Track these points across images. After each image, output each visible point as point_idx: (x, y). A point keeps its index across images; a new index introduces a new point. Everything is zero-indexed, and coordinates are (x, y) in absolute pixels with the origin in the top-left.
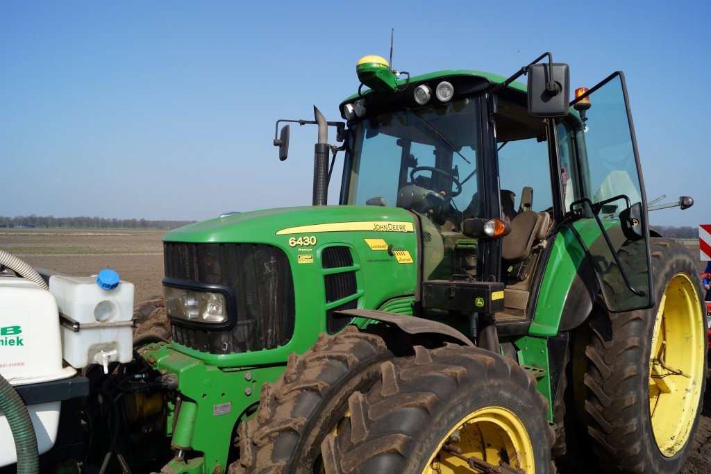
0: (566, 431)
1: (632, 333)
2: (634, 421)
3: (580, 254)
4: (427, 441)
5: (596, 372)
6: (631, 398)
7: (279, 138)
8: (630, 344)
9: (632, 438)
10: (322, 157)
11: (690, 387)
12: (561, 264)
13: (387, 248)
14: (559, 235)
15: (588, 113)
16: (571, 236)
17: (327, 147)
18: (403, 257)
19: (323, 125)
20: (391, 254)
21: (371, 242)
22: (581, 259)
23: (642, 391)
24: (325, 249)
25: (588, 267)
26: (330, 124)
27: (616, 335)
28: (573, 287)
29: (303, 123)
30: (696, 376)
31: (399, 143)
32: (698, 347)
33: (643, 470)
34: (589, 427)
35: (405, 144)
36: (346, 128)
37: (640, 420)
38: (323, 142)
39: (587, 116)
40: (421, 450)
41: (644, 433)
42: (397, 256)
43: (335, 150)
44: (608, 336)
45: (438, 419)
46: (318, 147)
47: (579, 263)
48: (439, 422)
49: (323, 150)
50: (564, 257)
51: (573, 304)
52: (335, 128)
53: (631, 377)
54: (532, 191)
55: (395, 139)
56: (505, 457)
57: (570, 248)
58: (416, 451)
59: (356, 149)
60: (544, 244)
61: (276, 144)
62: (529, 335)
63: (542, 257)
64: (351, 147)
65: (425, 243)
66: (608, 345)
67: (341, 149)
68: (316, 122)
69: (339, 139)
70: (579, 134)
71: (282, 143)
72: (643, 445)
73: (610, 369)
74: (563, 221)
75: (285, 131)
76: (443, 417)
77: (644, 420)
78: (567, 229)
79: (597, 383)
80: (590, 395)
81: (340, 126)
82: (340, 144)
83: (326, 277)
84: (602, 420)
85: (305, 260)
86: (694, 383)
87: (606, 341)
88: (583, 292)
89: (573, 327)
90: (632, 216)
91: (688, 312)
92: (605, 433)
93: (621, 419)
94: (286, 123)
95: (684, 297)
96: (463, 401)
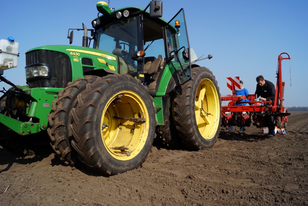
0: (171, 131)
1: (188, 92)
2: (189, 121)
3: (173, 70)
4: (109, 92)
5: (177, 106)
6: (188, 113)
7: (69, 35)
8: (187, 95)
9: (189, 126)
10: (85, 41)
11: (215, 121)
12: (167, 73)
13: (106, 63)
14: (167, 65)
15: (179, 29)
16: (171, 66)
17: (87, 38)
18: (112, 68)
19: (86, 30)
20: (107, 66)
21: (100, 60)
22: (173, 72)
23: (192, 111)
24: (83, 58)
25: (175, 73)
26: (88, 30)
27: (183, 93)
28: (170, 80)
29: (78, 30)
30: (217, 118)
31: (115, 40)
32: (218, 108)
33: (194, 139)
34: (177, 126)
35: (117, 40)
36: (94, 31)
37: (191, 121)
38: (86, 36)
39: (179, 30)
40: (107, 94)
41: (194, 126)
42: (109, 67)
43: (91, 39)
44: (181, 93)
45: (112, 86)
46: (84, 37)
47: (173, 73)
48: (113, 88)
49: (86, 39)
50: (168, 71)
51: (170, 85)
52: (90, 32)
53: (188, 105)
54: (162, 56)
55: (113, 39)
56: (140, 116)
57: (170, 69)
58: (105, 93)
59: (98, 40)
60: (162, 68)
61: (68, 38)
62: (156, 97)
63: (161, 71)
64: (96, 38)
65: (120, 66)
66: (180, 96)
67: (93, 39)
68: (83, 30)
69: (92, 35)
70: (176, 35)
71: (71, 38)
72: (193, 129)
73: (181, 104)
74: (168, 61)
75: (72, 33)
76: (114, 87)
77: (193, 121)
78: (169, 63)
79: (178, 109)
80: (176, 114)
81: (92, 30)
82: (92, 37)
83: (83, 67)
84: (180, 122)
85: (76, 60)
86: (217, 120)
87: (180, 95)
88: (173, 81)
89: (170, 92)
90: (185, 52)
91: (213, 96)
92: (181, 127)
93: (186, 121)
94: (72, 30)
95: (212, 90)
96: (121, 84)
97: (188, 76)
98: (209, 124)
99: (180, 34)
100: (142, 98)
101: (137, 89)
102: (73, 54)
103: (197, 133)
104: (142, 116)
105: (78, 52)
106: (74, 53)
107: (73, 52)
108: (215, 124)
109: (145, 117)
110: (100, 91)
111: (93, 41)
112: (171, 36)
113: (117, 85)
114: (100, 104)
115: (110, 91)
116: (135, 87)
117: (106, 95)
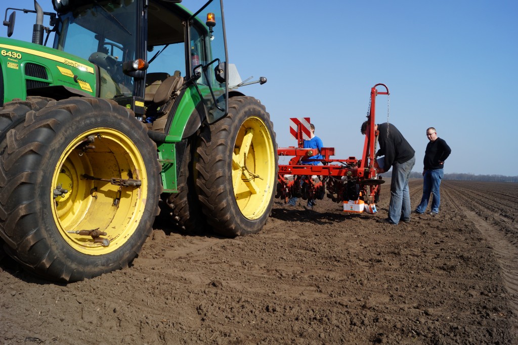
0: (189, 203)
1: (222, 137)
2: (222, 187)
3: (198, 99)
4: (70, 128)
5: (202, 160)
6: (220, 173)
7: (8, 20)
8: (220, 142)
9: (221, 196)
10: (38, 34)
11: (267, 189)
12: (187, 103)
13: (73, 76)
14: (188, 89)
15: (214, 29)
16: (194, 91)
17: (42, 28)
18: (84, 86)
19: (40, 14)
20: (76, 82)
21: (62, 70)
22: (198, 102)
23: (227, 171)
24: (28, 63)
25: (201, 105)
26: (45, 13)
27: (213, 138)
28: (192, 115)
29: (26, 11)
30: (270, 184)
31: (96, 37)
32: (272, 167)
33: (229, 219)
34: (199, 196)
35: (100, 38)
36: (57, 17)
37: (225, 187)
38: (39, 23)
39: (213, 30)
40: (66, 132)
41: (229, 196)
42: (80, 84)
43: (49, 31)
44: (209, 139)
45: (78, 119)
46: (35, 26)
47: (197, 103)
48: (79, 121)
49: (39, 29)
50: (189, 100)
51: (191, 123)
52: (49, 16)
53: (220, 160)
55: (94, 34)
56: (130, 175)
57: (193, 96)
58: (63, 130)
59: (63, 33)
60: (178, 93)
61: (5, 24)
62: (166, 143)
63: (176, 99)
64: (60, 31)
65: (102, 83)
66: (208, 144)
67: (53, 30)
68: (36, 12)
69: (51, 24)
70: (207, 38)
71: (10, 25)
72: (228, 202)
73: (209, 158)
74: (190, 82)
75: (13, 17)
76: (81, 119)
77: (228, 187)
78: (193, 86)
79: (203, 167)
80: (200, 175)
81: (52, 15)
82: (51, 28)
83: (27, 81)
84: (205, 189)
85: (12, 66)
86: (269, 187)
87: (207, 142)
88: (197, 117)
89: (190, 135)
90: (220, 68)
91: (266, 146)
92: (207, 197)
93: (215, 186)
94: (13, 11)
95: (263, 136)
96: (96, 116)
97: (223, 110)
98: (255, 193)
99: (214, 36)
100: (135, 143)
101: (126, 127)
102: (8, 54)
103: (234, 208)
104: (134, 176)
105: (17, 52)
106: (10, 52)
107: (8, 50)
108: (266, 194)
109: (140, 178)
110: (52, 126)
111: (53, 34)
112: (199, 39)
113: (88, 118)
114: (50, 150)
115: (73, 127)
116: (123, 124)
117: (63, 135)
